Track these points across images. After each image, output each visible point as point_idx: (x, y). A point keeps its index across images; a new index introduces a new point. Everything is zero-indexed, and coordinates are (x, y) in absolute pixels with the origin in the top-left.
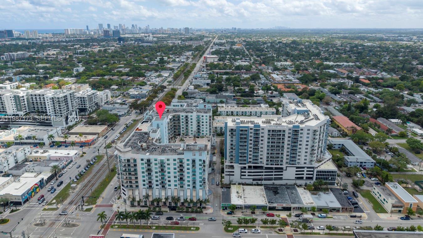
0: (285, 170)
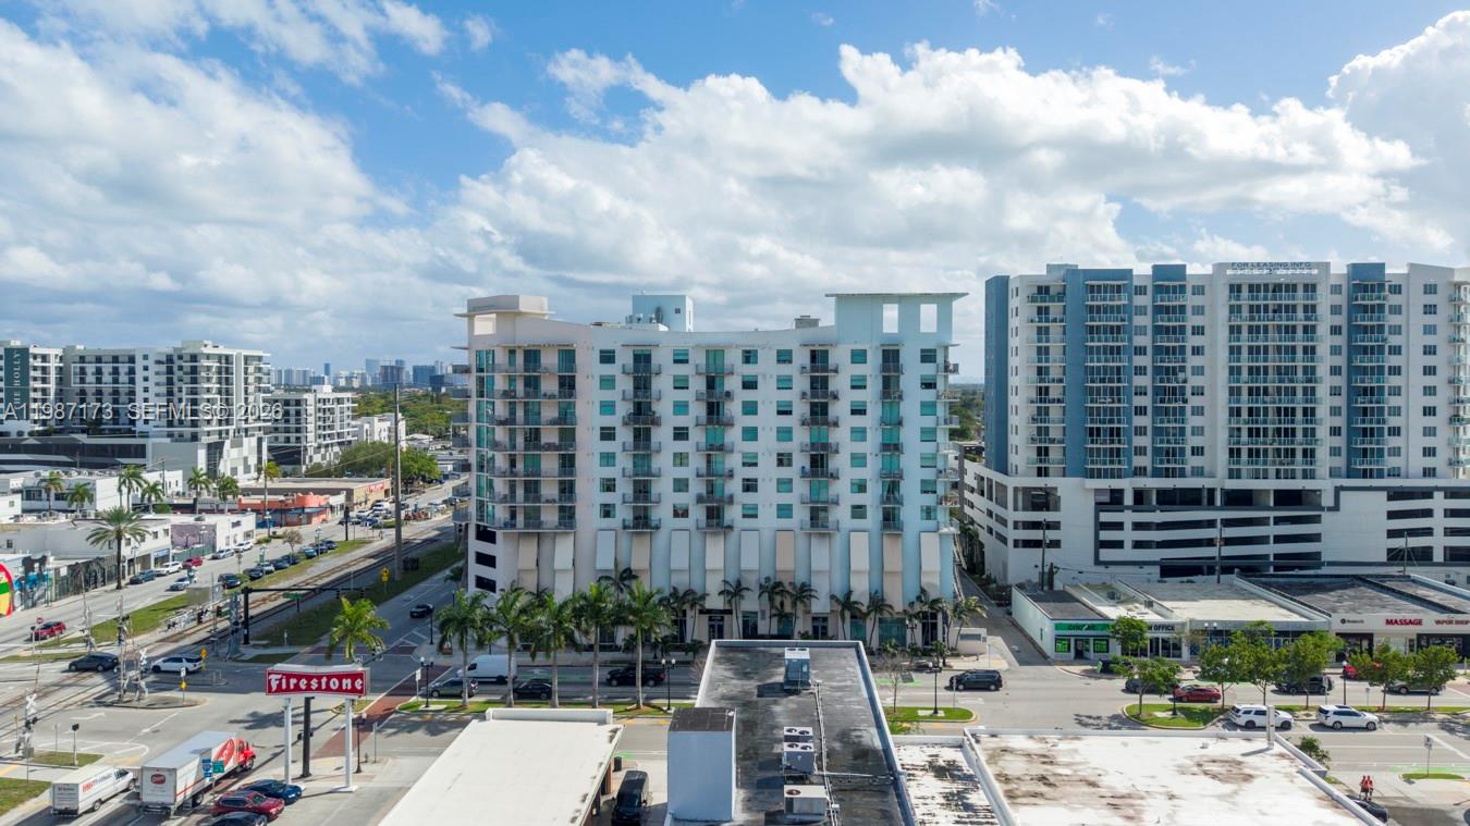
0: (1330, 509)
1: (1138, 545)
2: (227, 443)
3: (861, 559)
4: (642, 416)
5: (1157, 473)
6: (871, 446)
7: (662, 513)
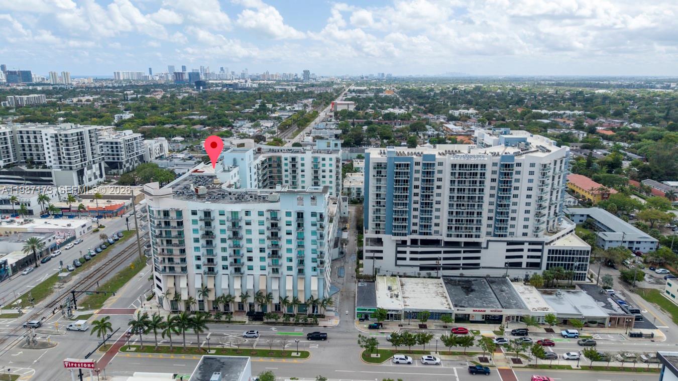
0: (484, 248)
1: (412, 259)
2: (86, 169)
3: (289, 286)
4: (209, 235)
5: (421, 234)
6: (293, 246)
7: (218, 268)
